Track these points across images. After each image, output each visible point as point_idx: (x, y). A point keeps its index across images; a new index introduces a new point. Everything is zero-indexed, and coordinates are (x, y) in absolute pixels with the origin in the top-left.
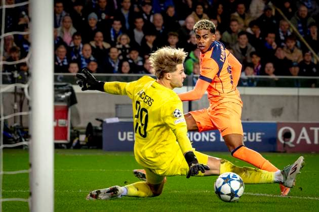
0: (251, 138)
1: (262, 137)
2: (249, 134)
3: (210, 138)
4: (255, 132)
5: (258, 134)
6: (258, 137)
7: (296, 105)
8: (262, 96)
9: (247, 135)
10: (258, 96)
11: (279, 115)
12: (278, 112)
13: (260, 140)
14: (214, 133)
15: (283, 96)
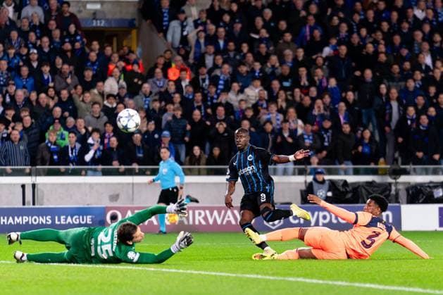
0: (83, 220)
1: (92, 220)
2: (81, 217)
3: (46, 221)
4: (86, 216)
5: (88, 217)
6: (88, 220)
7: (131, 192)
8: (101, 184)
9: (79, 218)
10: (97, 184)
11: (116, 200)
12: (115, 198)
13: (91, 223)
14: (50, 217)
15: (119, 184)
